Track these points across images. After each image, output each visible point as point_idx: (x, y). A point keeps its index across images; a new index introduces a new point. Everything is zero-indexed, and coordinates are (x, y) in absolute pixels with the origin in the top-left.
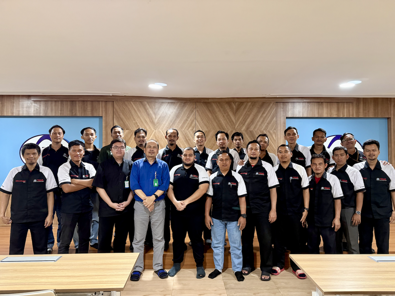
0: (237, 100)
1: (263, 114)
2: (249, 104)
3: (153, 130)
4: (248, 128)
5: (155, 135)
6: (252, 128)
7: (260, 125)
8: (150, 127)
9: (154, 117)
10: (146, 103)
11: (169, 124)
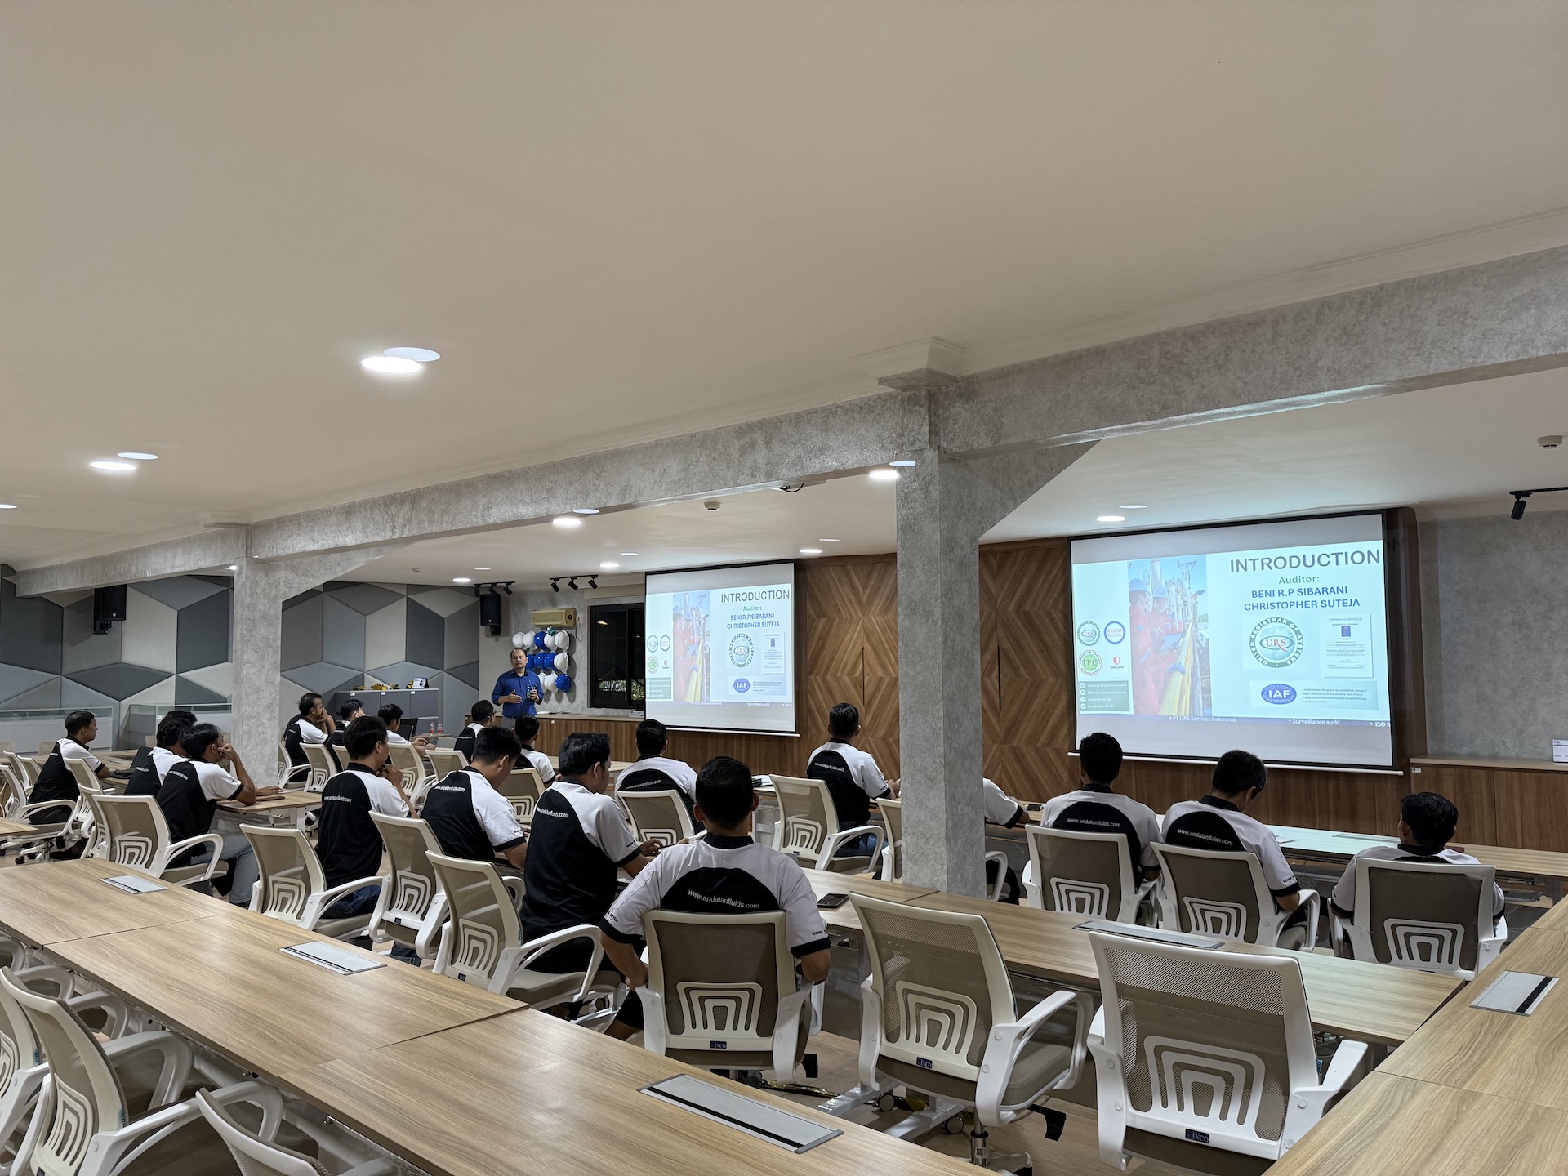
0: (996, 548)
1: (1049, 573)
2: (1022, 554)
3: (860, 615)
4: (1020, 605)
5: (863, 625)
6: (1027, 607)
7: (1044, 598)
8: (856, 612)
9: (862, 592)
10: (849, 567)
11: (885, 604)
